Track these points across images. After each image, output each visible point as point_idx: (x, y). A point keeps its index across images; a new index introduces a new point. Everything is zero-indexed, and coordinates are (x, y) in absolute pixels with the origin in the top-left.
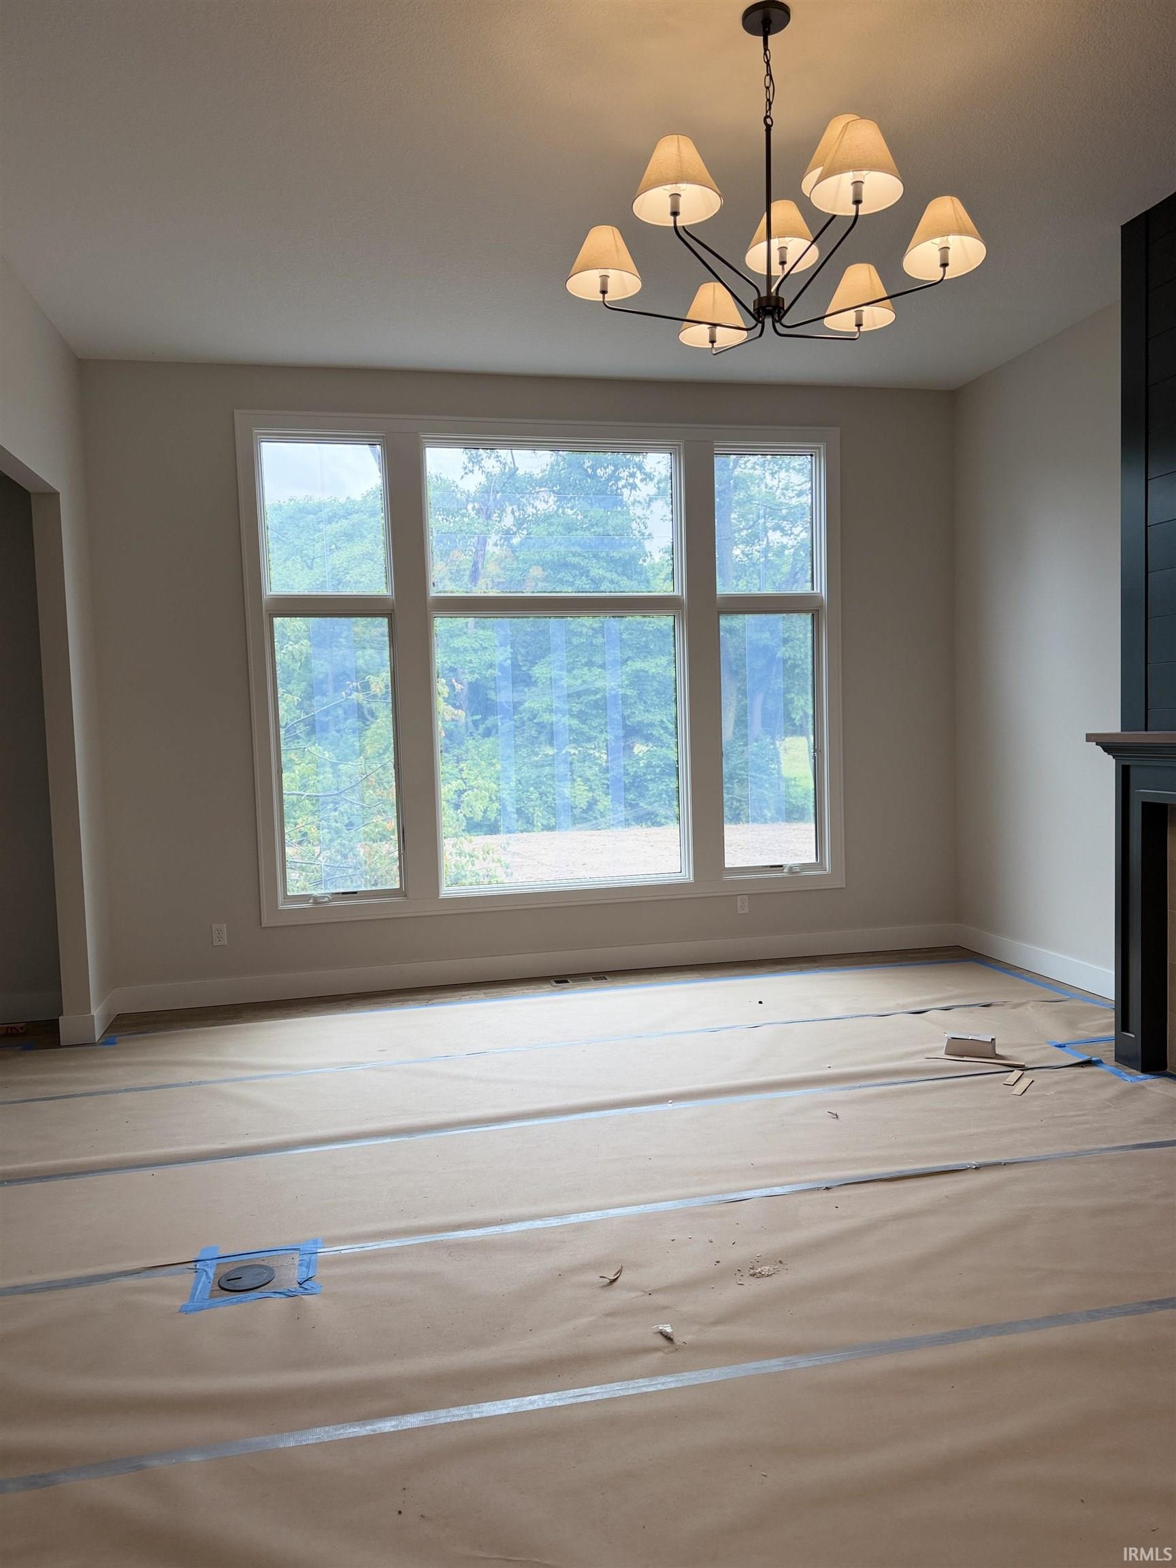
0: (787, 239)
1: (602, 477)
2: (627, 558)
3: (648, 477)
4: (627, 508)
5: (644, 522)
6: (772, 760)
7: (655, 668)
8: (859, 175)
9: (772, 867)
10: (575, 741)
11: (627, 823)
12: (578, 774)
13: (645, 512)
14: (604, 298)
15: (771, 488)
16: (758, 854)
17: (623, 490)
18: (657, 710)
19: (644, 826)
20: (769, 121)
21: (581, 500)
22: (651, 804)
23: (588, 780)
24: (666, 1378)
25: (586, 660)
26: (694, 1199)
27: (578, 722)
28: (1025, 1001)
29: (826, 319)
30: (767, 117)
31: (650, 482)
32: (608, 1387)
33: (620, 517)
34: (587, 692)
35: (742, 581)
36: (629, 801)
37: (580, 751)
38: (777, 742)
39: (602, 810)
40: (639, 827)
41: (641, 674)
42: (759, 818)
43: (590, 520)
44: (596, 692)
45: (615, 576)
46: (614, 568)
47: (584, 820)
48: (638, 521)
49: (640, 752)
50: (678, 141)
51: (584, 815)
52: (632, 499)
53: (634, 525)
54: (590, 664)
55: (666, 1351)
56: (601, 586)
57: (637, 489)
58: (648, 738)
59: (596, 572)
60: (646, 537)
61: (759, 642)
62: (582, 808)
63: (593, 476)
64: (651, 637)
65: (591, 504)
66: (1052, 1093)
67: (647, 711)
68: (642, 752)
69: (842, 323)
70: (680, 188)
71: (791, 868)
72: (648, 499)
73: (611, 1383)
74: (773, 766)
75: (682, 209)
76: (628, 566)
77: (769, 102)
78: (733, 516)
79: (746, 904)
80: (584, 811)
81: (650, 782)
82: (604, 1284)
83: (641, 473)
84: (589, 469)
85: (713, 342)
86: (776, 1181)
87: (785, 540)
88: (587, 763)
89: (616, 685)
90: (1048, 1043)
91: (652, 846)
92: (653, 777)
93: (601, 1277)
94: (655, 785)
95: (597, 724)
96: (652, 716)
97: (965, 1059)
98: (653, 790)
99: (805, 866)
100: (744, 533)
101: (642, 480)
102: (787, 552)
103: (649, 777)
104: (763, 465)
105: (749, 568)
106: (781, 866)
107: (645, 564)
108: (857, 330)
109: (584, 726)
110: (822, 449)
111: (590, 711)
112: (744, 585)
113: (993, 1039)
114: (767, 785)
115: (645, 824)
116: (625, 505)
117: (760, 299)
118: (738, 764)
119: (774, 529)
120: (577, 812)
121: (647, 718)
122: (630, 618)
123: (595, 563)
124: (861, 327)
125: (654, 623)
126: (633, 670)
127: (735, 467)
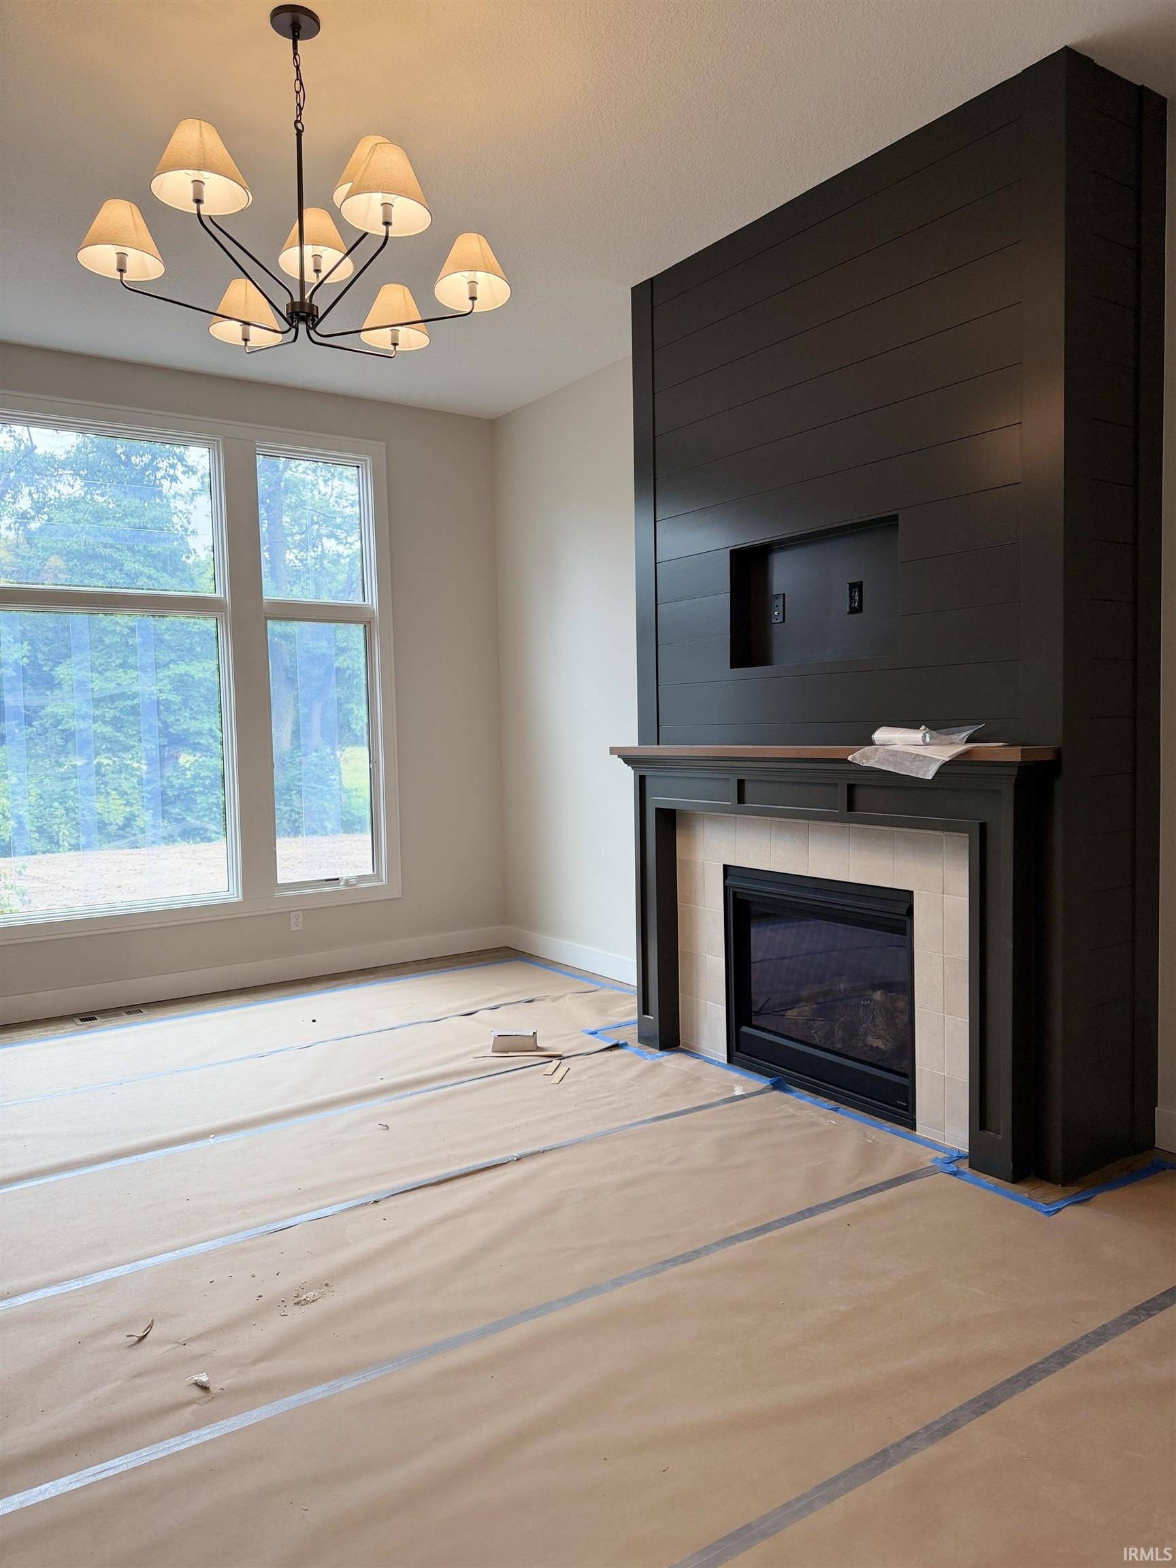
0: (322, 248)
1: (137, 466)
2: (168, 553)
3: (191, 470)
4: (167, 500)
5: (187, 517)
6: (332, 771)
7: (202, 672)
8: (389, 198)
9: (327, 880)
10: (109, 750)
11: (169, 839)
12: (112, 786)
13: (187, 506)
14: (121, 276)
15: (324, 495)
16: (318, 867)
17: (162, 481)
18: (205, 717)
19: (191, 842)
20: (299, 125)
21: (113, 488)
22: (198, 818)
23: (126, 793)
24: (200, 1431)
25: (121, 661)
26: (235, 1235)
27: (111, 730)
28: (563, 994)
29: (362, 333)
30: (297, 122)
31: (193, 476)
32: (134, 1455)
33: (158, 509)
34: (122, 696)
35: (296, 586)
36: (174, 816)
37: (114, 762)
38: (338, 753)
39: (142, 826)
40: (185, 843)
41: (186, 678)
42: (319, 830)
43: (124, 510)
44: (135, 696)
45: (153, 572)
46: (153, 563)
47: (120, 837)
48: (180, 515)
49: (187, 762)
50: (200, 127)
51: (121, 832)
52: (172, 491)
53: (175, 519)
54: (124, 666)
55: (201, 1402)
56: (137, 581)
57: (178, 481)
58: (195, 747)
59: (131, 565)
60: (189, 533)
61: (315, 651)
62: (117, 824)
63: (128, 463)
64: (197, 639)
65: (125, 493)
66: (585, 1078)
67: (194, 718)
68: (189, 763)
69: (379, 339)
70: (203, 175)
71: (347, 880)
72: (191, 493)
73: (137, 1450)
74: (333, 777)
75: (206, 197)
76: (171, 562)
77: (300, 108)
78: (286, 519)
79: (301, 920)
80: (122, 828)
81: (198, 795)
82: (132, 1343)
83: (183, 465)
84: (122, 455)
85: (246, 340)
86: (322, 1203)
87: (341, 549)
88: (123, 775)
89: (157, 690)
90: (583, 1031)
91: (200, 864)
92: (202, 789)
93: (128, 1336)
94: (204, 798)
95: (135, 732)
96: (200, 723)
97: (510, 1054)
98: (201, 803)
99: (361, 878)
100: (298, 537)
101: (184, 473)
102: (342, 561)
103: (197, 790)
104: (314, 471)
105: (303, 574)
106: (338, 879)
107: (188, 561)
108: (393, 349)
109: (119, 734)
110: (368, 463)
111: (126, 717)
112: (299, 591)
113: (534, 1033)
114: (328, 797)
115: (193, 840)
116: (165, 497)
117: (293, 304)
118: (297, 775)
119: (329, 537)
120: (112, 829)
121: (194, 725)
122: (172, 618)
123: (130, 557)
124: (397, 347)
125: (200, 624)
126: (176, 674)
127: (285, 469)
